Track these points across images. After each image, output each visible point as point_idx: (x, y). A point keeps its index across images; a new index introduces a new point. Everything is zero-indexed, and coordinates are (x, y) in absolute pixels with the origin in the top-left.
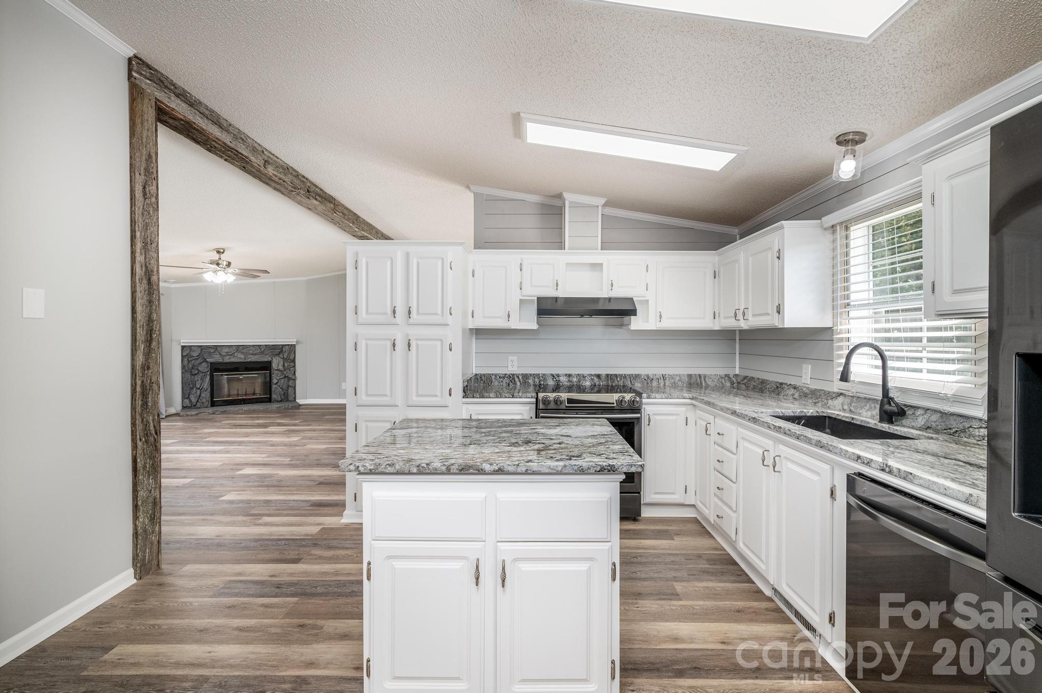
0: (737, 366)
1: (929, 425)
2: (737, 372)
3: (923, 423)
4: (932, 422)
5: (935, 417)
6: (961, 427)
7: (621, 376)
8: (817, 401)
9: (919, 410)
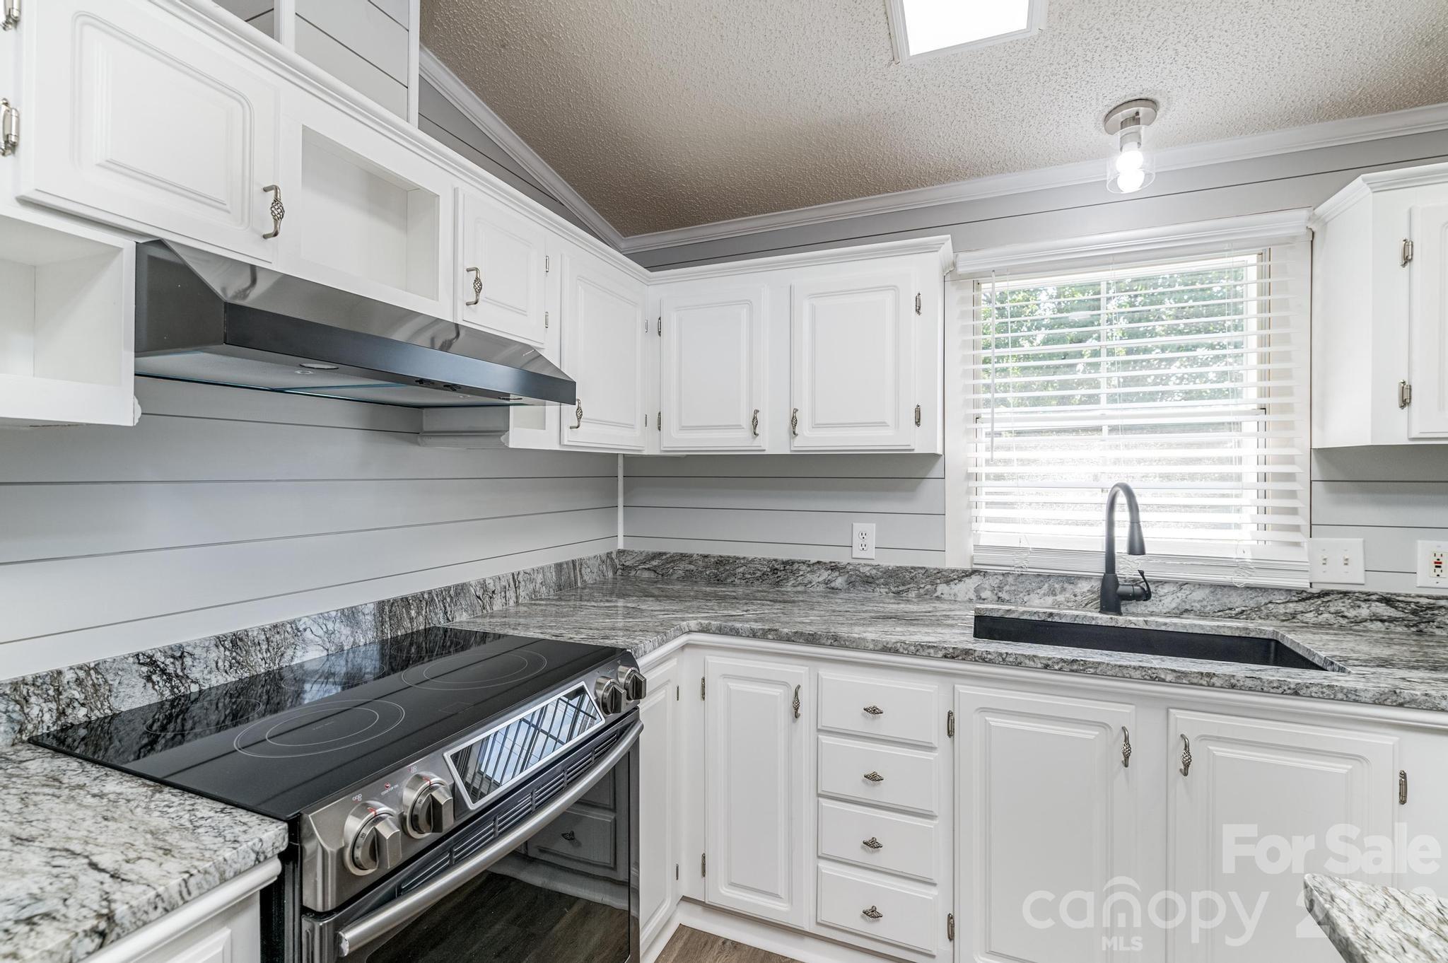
0: (621, 533)
1: (1188, 607)
2: (621, 546)
3: (1174, 605)
4: (1195, 601)
5: (1199, 594)
6: (1252, 604)
7: (419, 598)
8: (901, 588)
9: (1166, 586)
